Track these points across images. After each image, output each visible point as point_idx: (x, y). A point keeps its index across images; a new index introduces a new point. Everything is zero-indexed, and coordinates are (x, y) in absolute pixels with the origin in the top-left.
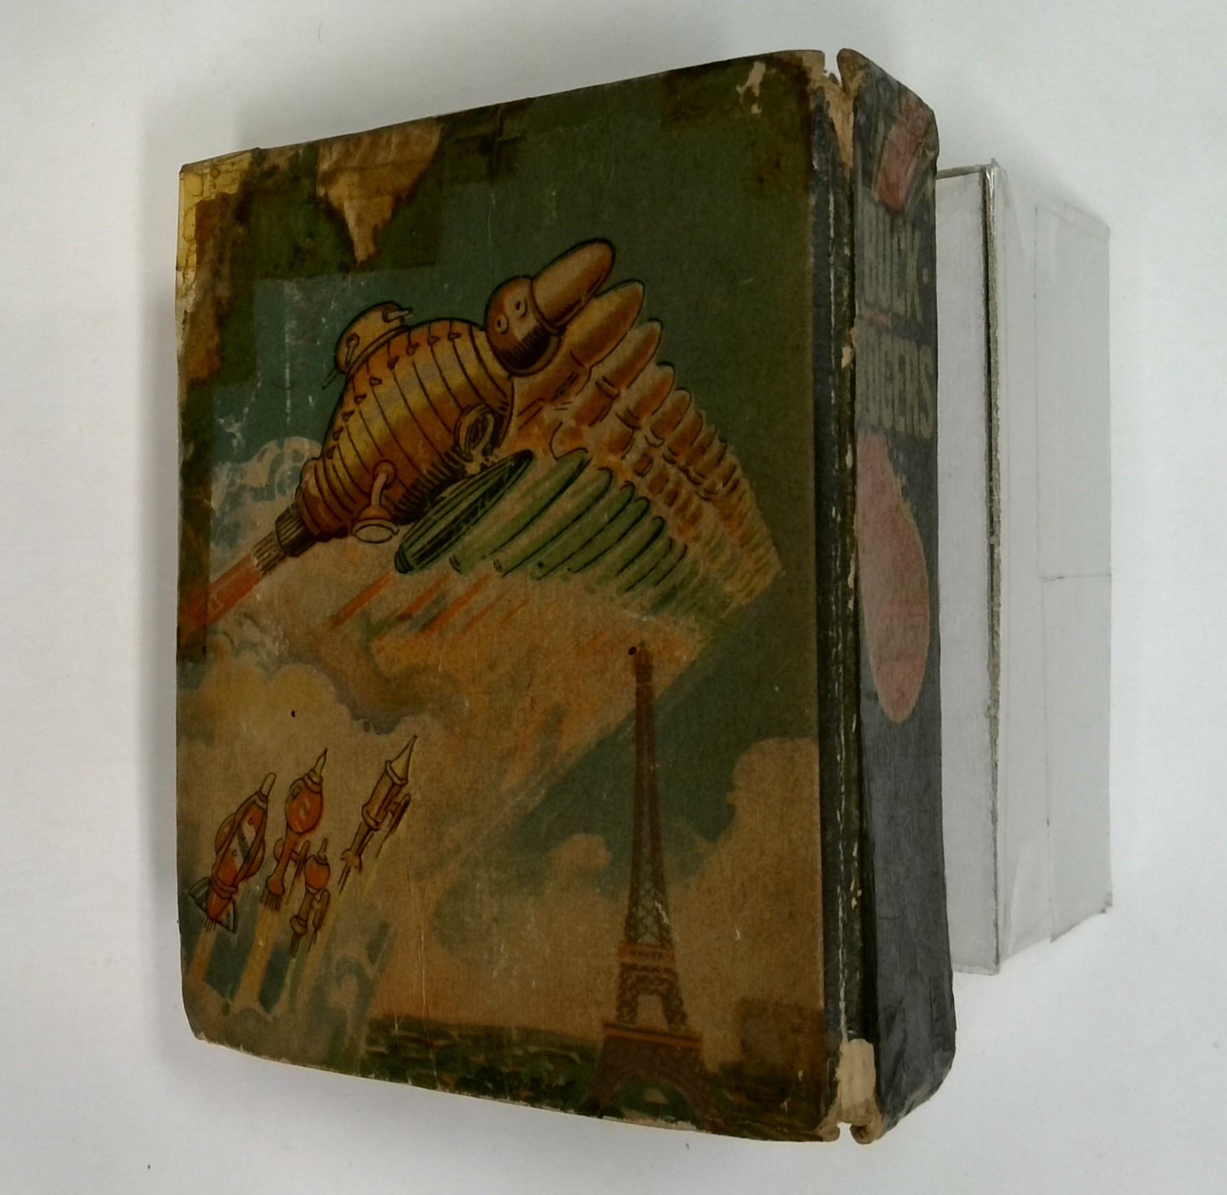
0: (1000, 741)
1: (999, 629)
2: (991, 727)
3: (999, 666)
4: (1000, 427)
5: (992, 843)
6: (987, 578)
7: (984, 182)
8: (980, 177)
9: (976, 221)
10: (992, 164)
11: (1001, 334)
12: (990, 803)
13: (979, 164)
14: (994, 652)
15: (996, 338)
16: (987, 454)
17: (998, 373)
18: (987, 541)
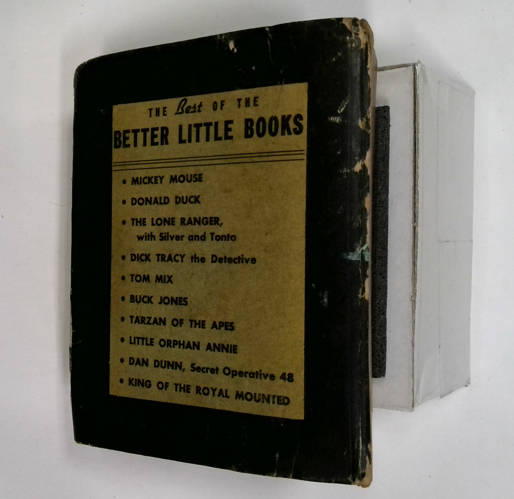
0: (416, 312)
1: (417, 263)
2: (412, 305)
3: (417, 279)
4: (419, 176)
5: (412, 355)
6: (412, 241)
7: (415, 70)
8: (413, 68)
9: (410, 87)
10: (418, 63)
11: (420, 136)
12: (412, 338)
13: (413, 62)
14: (414, 273)
15: (418, 137)
16: (414, 187)
17: (419, 153)
18: (412, 225)
